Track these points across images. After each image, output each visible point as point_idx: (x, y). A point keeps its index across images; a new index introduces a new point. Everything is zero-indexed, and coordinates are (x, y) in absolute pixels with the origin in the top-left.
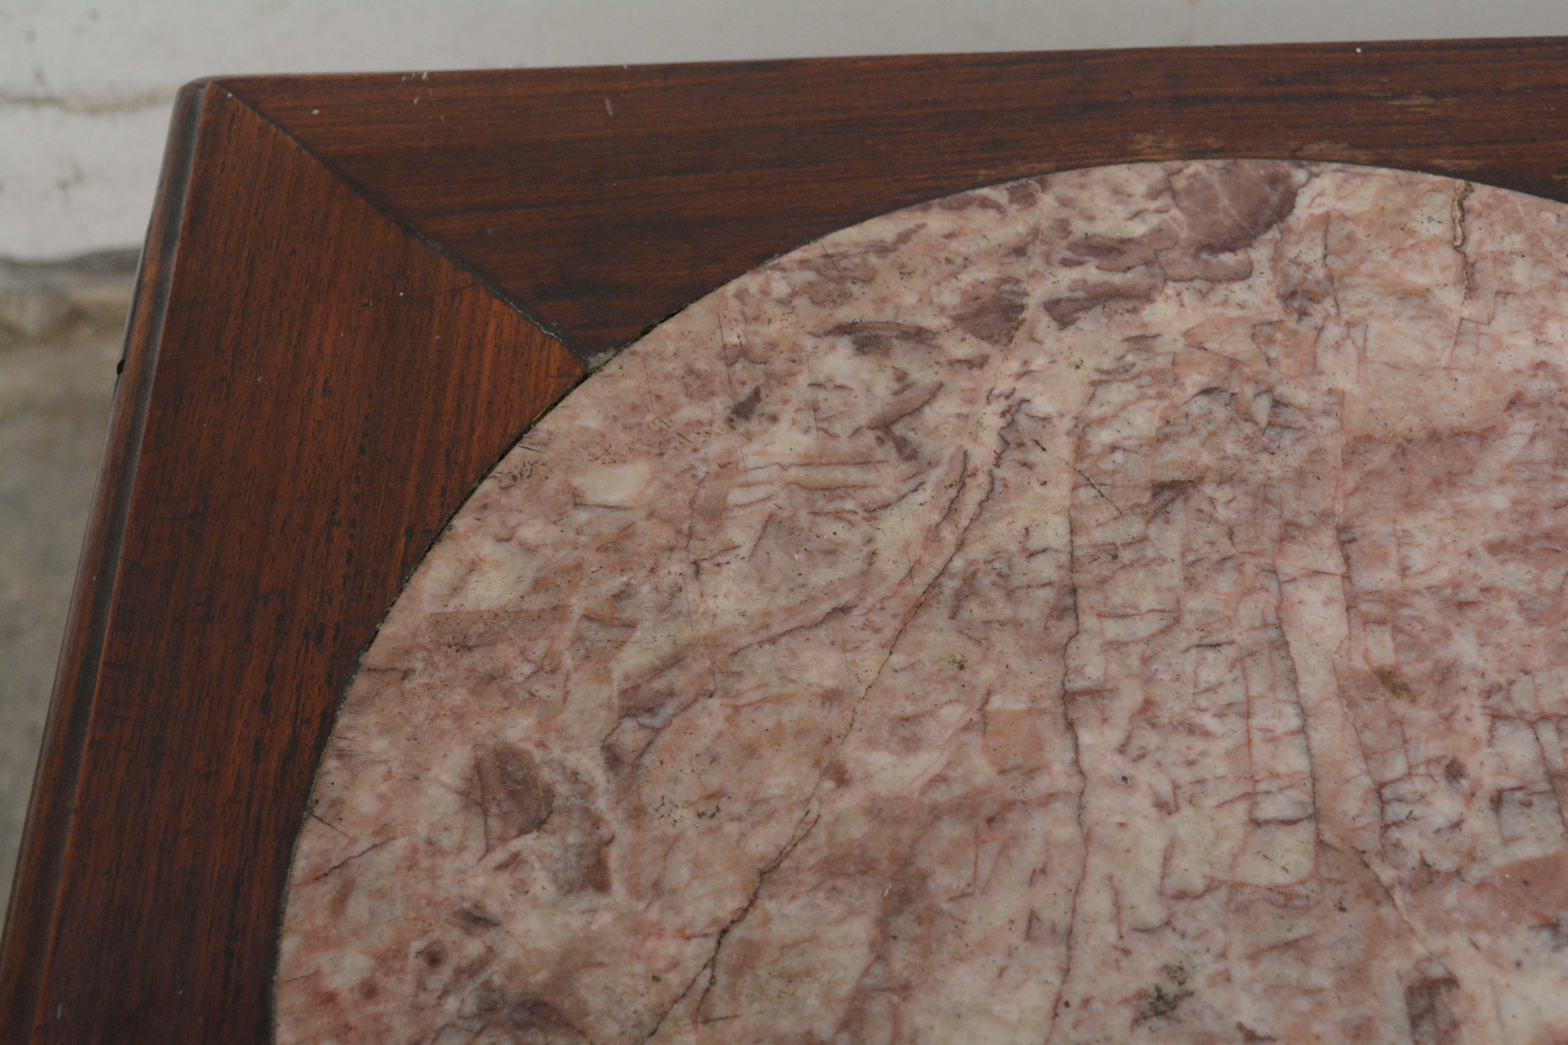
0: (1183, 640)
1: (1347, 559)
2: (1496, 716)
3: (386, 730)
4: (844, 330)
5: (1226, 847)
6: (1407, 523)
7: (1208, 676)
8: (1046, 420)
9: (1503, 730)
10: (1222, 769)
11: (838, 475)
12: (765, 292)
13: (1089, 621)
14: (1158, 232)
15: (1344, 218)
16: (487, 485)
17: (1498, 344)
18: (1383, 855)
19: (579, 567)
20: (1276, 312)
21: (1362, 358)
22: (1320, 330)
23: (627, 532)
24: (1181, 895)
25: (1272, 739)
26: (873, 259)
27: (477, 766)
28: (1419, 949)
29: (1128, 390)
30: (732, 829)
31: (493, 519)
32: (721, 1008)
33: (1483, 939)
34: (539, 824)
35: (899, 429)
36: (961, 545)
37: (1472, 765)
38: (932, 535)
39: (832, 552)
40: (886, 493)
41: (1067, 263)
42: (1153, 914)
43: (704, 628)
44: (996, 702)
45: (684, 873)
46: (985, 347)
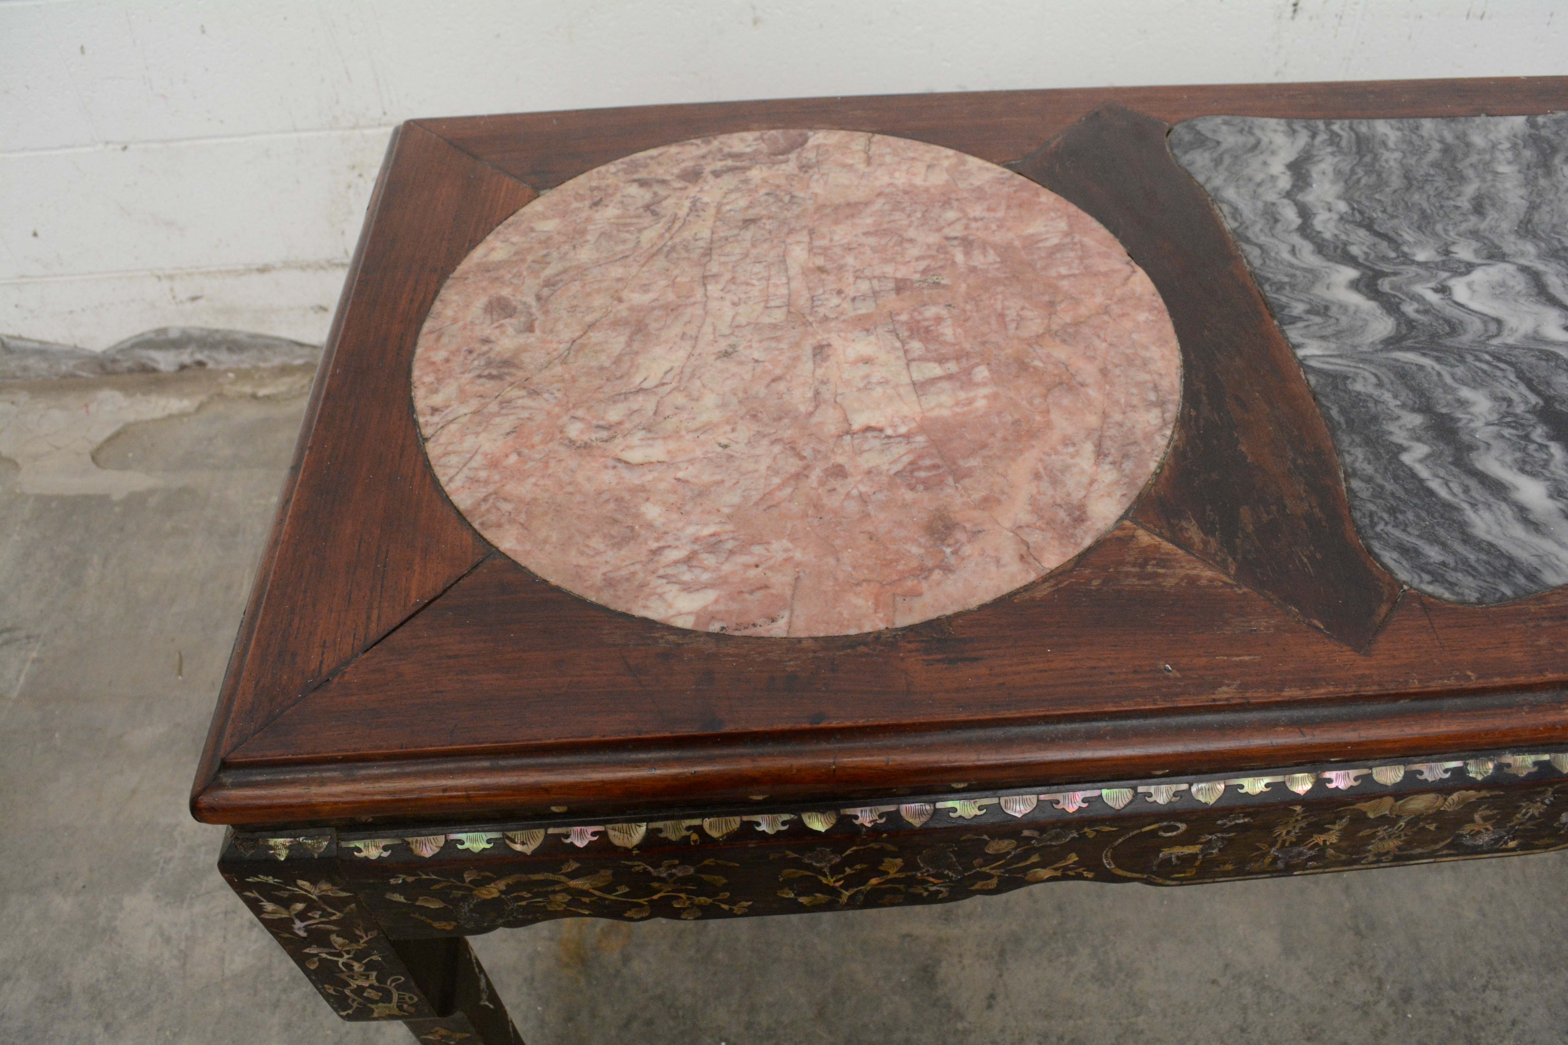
0: (748, 261)
1: (811, 239)
2: (857, 278)
3: (457, 294)
4: (634, 181)
5: (755, 314)
6: (834, 228)
7: (756, 270)
8: (707, 204)
9: (859, 281)
10: (757, 294)
11: (628, 221)
12: (607, 171)
13: (715, 257)
14: (755, 151)
15: (825, 145)
16: (500, 227)
17: (876, 178)
18: (811, 314)
19: (531, 248)
20: (796, 171)
21: (826, 183)
22: (811, 177)
23: (549, 238)
24: (737, 327)
25: (776, 286)
26: (649, 161)
27: (490, 303)
28: (819, 337)
29: (739, 194)
30: (580, 315)
31: (501, 237)
32: (571, 359)
33: (842, 334)
34: (511, 316)
35: (652, 208)
36: (671, 238)
37: (846, 291)
38: (661, 236)
39: (624, 242)
40: (646, 225)
41: (720, 160)
42: (727, 331)
43: (575, 263)
44: (678, 279)
45: (562, 327)
46: (687, 184)
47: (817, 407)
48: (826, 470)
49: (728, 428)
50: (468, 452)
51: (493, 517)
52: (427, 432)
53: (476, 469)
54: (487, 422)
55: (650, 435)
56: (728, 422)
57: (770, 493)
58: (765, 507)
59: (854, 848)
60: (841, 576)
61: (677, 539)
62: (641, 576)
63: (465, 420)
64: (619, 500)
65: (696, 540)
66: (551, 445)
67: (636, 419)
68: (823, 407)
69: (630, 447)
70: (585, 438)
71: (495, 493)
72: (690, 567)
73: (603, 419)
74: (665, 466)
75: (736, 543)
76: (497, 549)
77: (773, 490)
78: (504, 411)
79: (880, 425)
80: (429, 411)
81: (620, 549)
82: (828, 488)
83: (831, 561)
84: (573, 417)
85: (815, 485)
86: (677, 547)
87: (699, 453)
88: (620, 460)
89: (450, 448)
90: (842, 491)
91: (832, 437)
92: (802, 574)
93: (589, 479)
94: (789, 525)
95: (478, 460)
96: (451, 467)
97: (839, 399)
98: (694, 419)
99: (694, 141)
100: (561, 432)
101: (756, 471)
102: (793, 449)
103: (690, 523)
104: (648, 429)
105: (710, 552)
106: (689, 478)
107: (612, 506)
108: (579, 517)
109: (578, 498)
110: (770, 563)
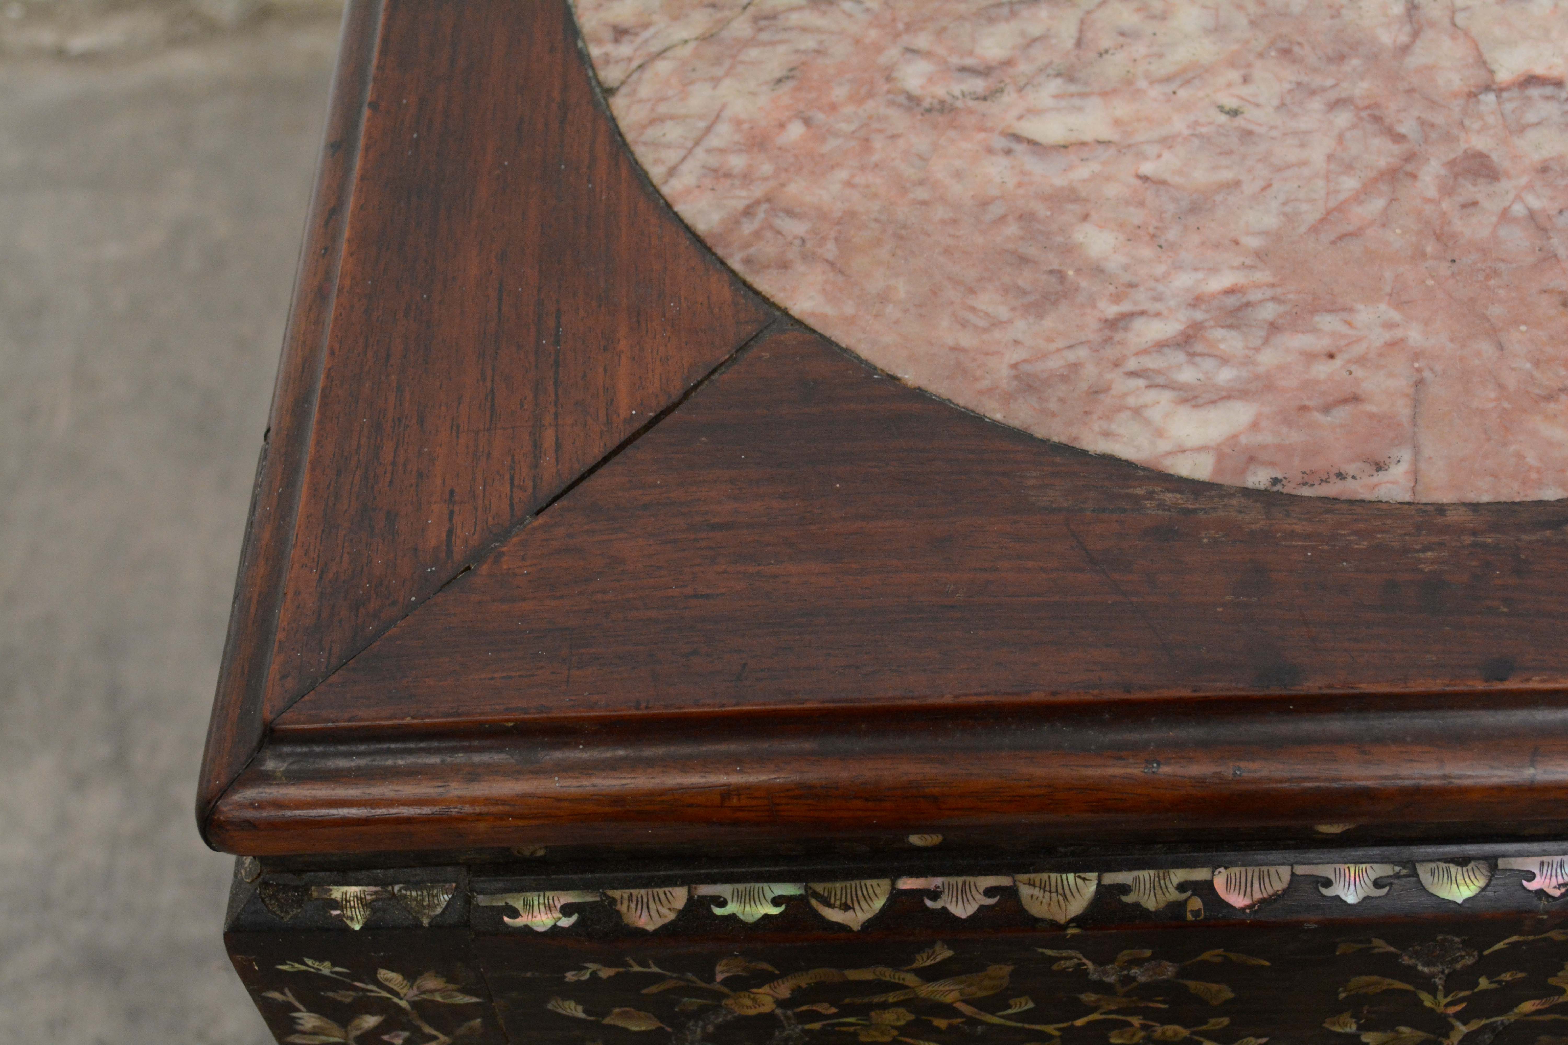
47: (1416, 34)
48: (1452, 163)
49: (1234, 75)
50: (701, 117)
51: (768, 249)
52: (610, 75)
53: (722, 151)
54: (734, 57)
55: (1073, 88)
56: (1232, 63)
57: (1340, 208)
58: (1333, 237)
59: (1514, 938)
60: (1511, 381)
61: (1158, 298)
62: (1090, 371)
63: (686, 51)
64: (1026, 218)
65: (1197, 301)
66: (870, 105)
67: (1040, 55)
68: (1429, 34)
69: (1032, 112)
70: (940, 91)
71: (768, 200)
72: (1192, 355)
73: (971, 53)
74: (1112, 151)
75: (1281, 309)
76: (785, 312)
77: (1345, 201)
78: (764, 36)
79: (1555, 73)
80: (608, 35)
81: (1040, 316)
82: (1461, 200)
83: (1486, 347)
84: (910, 50)
85: (1432, 192)
86: (1158, 315)
87: (1179, 125)
88: (1017, 138)
89: (662, 109)
90: (1492, 206)
91: (1455, 95)
92: (1427, 374)
93: (958, 175)
94: (1388, 275)
95: (723, 135)
96: (668, 146)
97: (1460, 19)
98: (1161, 56)
100: (889, 79)
101: (1304, 163)
102: (1377, 119)
103: (1178, 267)
104: (1068, 75)
105: (1231, 327)
106: (1167, 176)
107: (1012, 229)
108: (947, 251)
109: (940, 212)
110: (1358, 350)
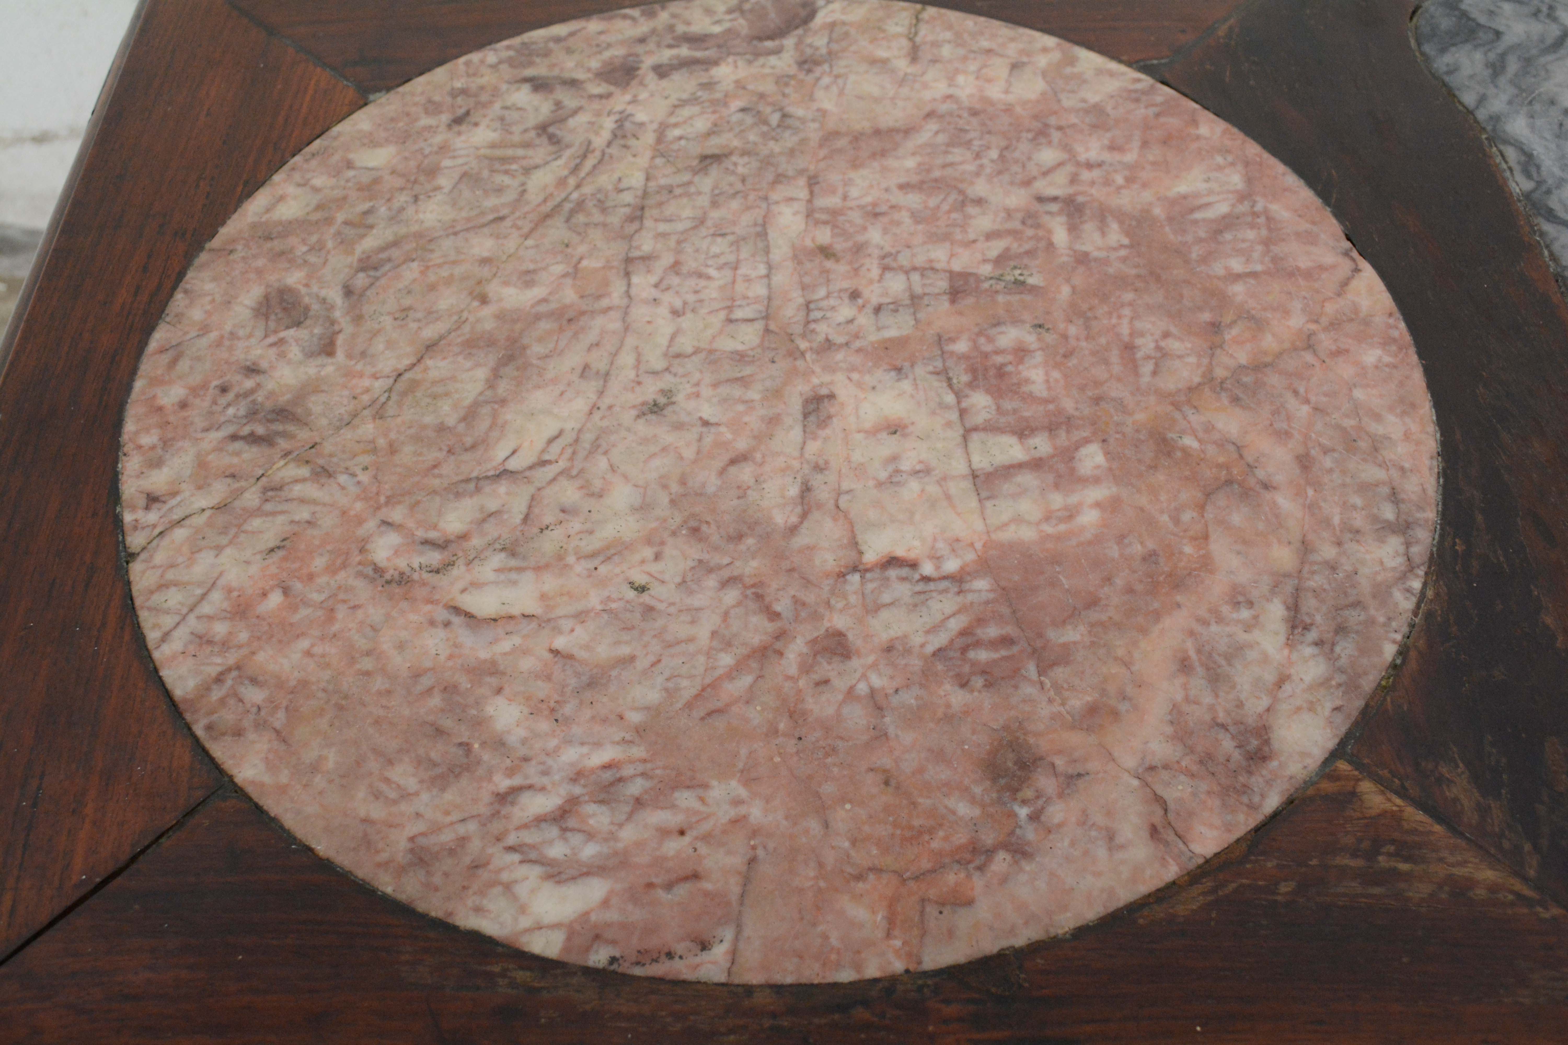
0: (703, 231)
1: (812, 193)
2: (886, 268)
3: (214, 279)
4: (526, 80)
5: (709, 332)
6: (852, 175)
7: (715, 249)
8: (642, 124)
9: (888, 275)
10: (714, 295)
11: (510, 152)
12: (482, 62)
13: (648, 223)
14: (729, 31)
15: (844, 23)
16: (297, 158)
17: (925, 86)
18: (803, 336)
19: (345, 198)
20: (793, 70)
21: (841, 93)
22: (818, 79)
23: (376, 181)
24: (678, 356)
25: (748, 280)
26: (551, 45)
27: (267, 297)
28: (815, 381)
29: (696, 109)
30: (414, 326)
31: (297, 176)
32: (391, 410)
33: (855, 376)
34: (298, 324)
35: (551, 130)
36: (578, 186)
37: (866, 293)
38: (562, 182)
39: (500, 190)
40: (538, 161)
41: (670, 46)
42: (659, 364)
43: (415, 228)
44: (585, 263)
45: (381, 347)
46: (612, 88)
47: (804, 515)
48: (814, 641)
49: (648, 552)
50: (199, 584)
51: (228, 716)
52: (135, 541)
53: (210, 618)
54: (239, 526)
55: (513, 563)
56: (648, 541)
57: (713, 685)
58: (702, 714)
60: (830, 858)
61: (545, 773)
62: (475, 845)
63: (199, 520)
64: (449, 689)
65: (578, 776)
66: (342, 575)
67: (492, 530)
68: (816, 515)
69: (476, 585)
70: (402, 563)
71: (238, 667)
72: (564, 830)
73: (435, 527)
74: (534, 625)
75: (648, 784)
76: (231, 778)
77: (720, 678)
78: (268, 507)
79: (912, 555)
80: (142, 502)
81: (443, 790)
82: (816, 677)
83: (814, 825)
84: (385, 523)
85: (793, 671)
86: (543, 789)
87: (594, 601)
88: (457, 610)
89: (170, 575)
90: (840, 684)
91: (827, 575)
92: (760, 853)
93: (401, 646)
94: (744, 752)
95: (217, 600)
96: (167, 612)
97: (843, 502)
98: (591, 532)
99: (627, 11)
100: (362, 550)
101: (691, 640)
102: (759, 597)
103: (568, 742)
104: (511, 550)
105: (602, 802)
106: (575, 651)
107: (436, 701)
108: (377, 722)
109: (379, 683)
110: (706, 827)
